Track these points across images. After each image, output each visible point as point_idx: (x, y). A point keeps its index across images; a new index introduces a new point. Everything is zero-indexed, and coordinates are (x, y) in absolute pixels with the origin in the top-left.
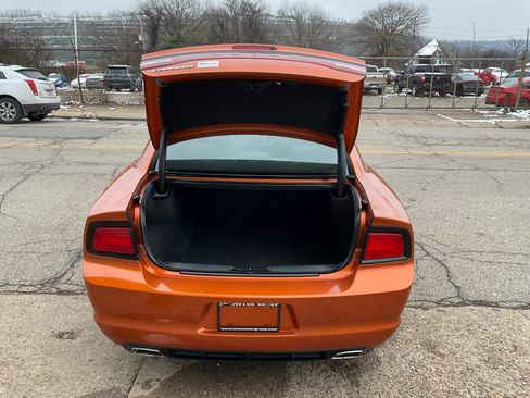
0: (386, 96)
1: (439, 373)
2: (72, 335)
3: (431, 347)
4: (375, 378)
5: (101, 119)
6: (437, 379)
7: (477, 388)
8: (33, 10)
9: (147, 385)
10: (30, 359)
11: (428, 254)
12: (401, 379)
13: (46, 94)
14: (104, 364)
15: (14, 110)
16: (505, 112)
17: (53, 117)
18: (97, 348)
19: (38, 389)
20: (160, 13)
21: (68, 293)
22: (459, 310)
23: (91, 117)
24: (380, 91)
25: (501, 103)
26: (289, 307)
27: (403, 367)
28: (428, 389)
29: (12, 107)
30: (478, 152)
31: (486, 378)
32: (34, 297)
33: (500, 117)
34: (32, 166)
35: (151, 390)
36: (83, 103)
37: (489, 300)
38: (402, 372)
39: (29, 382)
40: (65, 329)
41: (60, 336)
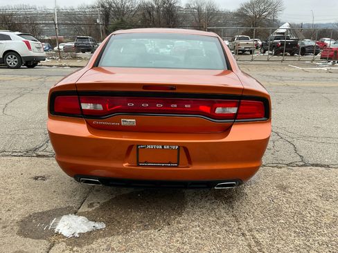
0: (255, 55)
1: (288, 202)
2: (43, 178)
3: (283, 188)
4: (244, 204)
5: (71, 67)
6: (287, 206)
7: (315, 211)
8: (31, 5)
9: (91, 205)
10: (15, 189)
11: (282, 138)
12: (263, 205)
13: (37, 50)
14: (63, 193)
15: (16, 60)
16: (334, 63)
17: (41, 65)
18: (60, 185)
19: (19, 206)
20: (110, 5)
21: (44, 156)
22: (302, 169)
23: (65, 66)
24: (251, 52)
25: (330, 58)
26: (185, 149)
27: (264, 199)
28: (281, 211)
29: (15, 58)
30: (315, 84)
31: (321, 205)
32: (21, 158)
33: (330, 66)
34: (25, 89)
35: (94, 208)
36: (60, 58)
37: (323, 163)
38: (263, 202)
39: (13, 202)
40: (39, 175)
41: (36, 178)
